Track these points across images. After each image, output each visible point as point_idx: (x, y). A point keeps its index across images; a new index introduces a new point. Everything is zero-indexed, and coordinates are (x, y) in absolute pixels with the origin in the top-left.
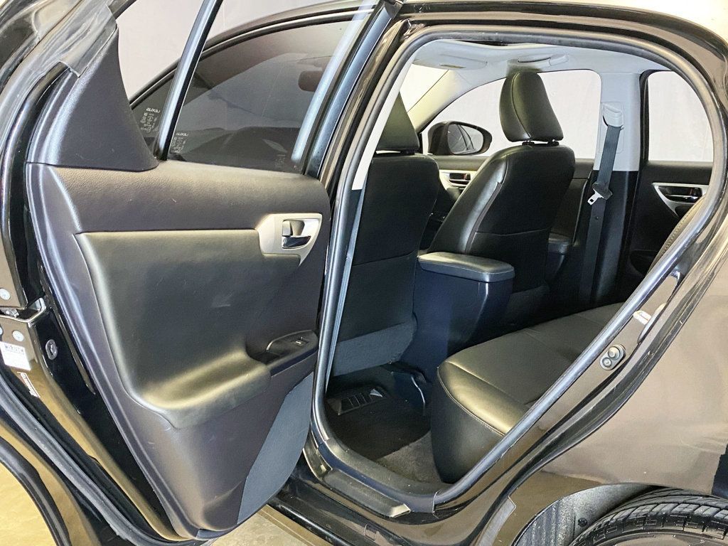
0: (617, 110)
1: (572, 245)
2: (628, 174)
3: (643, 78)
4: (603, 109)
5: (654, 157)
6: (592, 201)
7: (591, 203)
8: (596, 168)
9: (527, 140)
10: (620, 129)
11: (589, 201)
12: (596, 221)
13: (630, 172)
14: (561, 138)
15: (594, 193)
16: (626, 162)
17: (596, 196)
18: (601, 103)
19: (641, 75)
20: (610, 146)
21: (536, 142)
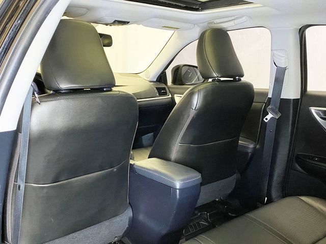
0: (284, 56)
1: (255, 147)
2: (292, 101)
3: (302, 32)
4: (273, 56)
5: (311, 88)
6: (266, 119)
7: (266, 121)
8: (270, 96)
9: (215, 77)
10: (285, 69)
11: (264, 119)
12: (270, 132)
13: (294, 99)
14: (242, 76)
15: (268, 114)
16: (291, 92)
17: (269, 116)
18: (272, 50)
19: (300, 29)
20: (279, 81)
21: (222, 79)
